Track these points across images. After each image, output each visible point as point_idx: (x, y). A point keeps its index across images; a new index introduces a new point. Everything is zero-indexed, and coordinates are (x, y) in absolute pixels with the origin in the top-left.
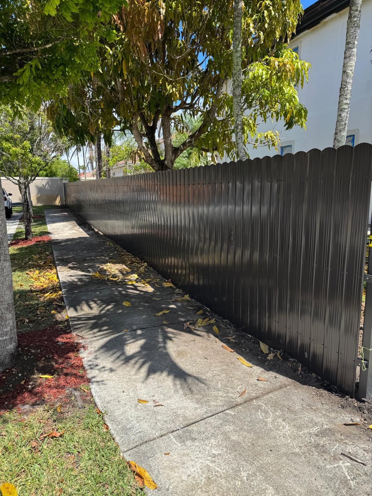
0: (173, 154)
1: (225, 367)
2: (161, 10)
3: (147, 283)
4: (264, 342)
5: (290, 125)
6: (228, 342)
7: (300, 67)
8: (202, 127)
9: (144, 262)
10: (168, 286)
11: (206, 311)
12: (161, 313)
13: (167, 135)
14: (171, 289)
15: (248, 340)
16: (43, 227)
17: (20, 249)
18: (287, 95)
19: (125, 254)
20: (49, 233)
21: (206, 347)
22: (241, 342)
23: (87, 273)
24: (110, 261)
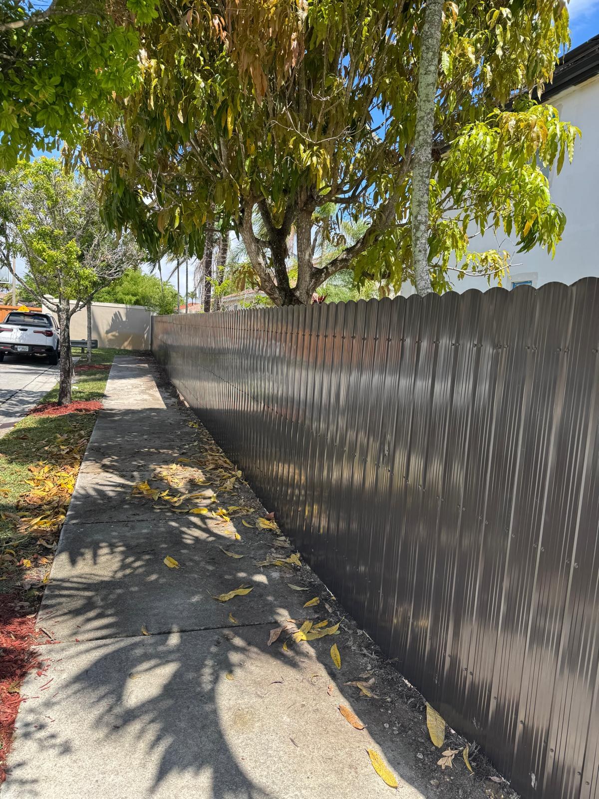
0: (311, 278)
1: (332, 778)
2: (300, 12)
3: (229, 514)
4: (436, 708)
5: (528, 242)
6: (353, 696)
7: (559, 133)
8: (367, 236)
9: (239, 469)
10: (266, 527)
11: (326, 600)
12: (232, 594)
13: (303, 246)
14: (269, 536)
15: (402, 697)
16: (99, 384)
17: (43, 421)
18: (529, 186)
19: (211, 449)
20: (103, 396)
21: (303, 706)
22: (384, 701)
23: (128, 480)
24: (180, 459)
